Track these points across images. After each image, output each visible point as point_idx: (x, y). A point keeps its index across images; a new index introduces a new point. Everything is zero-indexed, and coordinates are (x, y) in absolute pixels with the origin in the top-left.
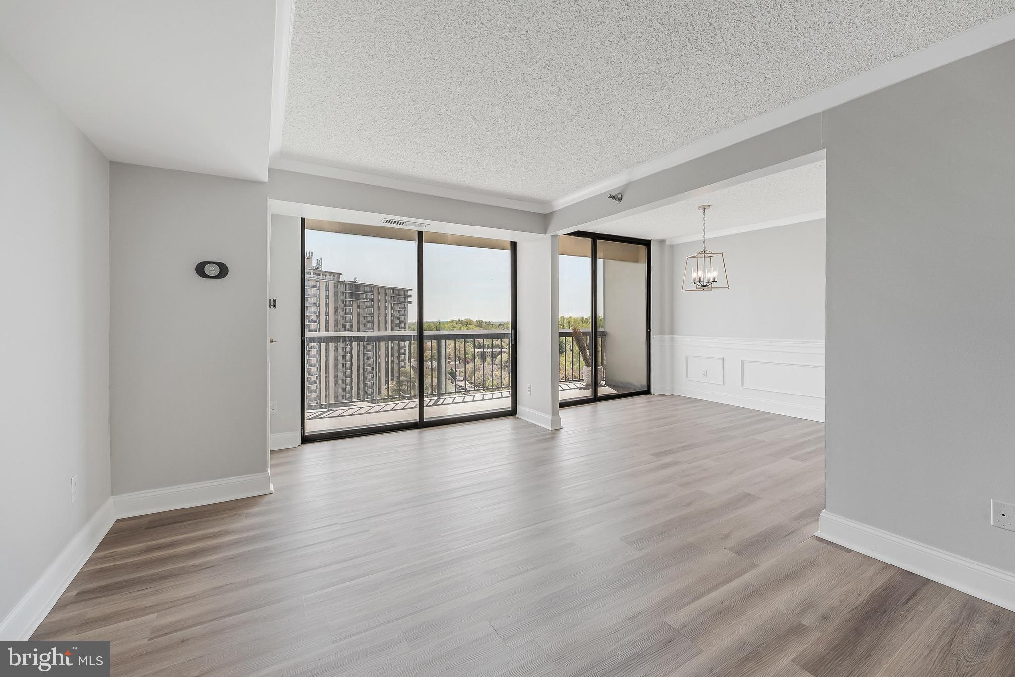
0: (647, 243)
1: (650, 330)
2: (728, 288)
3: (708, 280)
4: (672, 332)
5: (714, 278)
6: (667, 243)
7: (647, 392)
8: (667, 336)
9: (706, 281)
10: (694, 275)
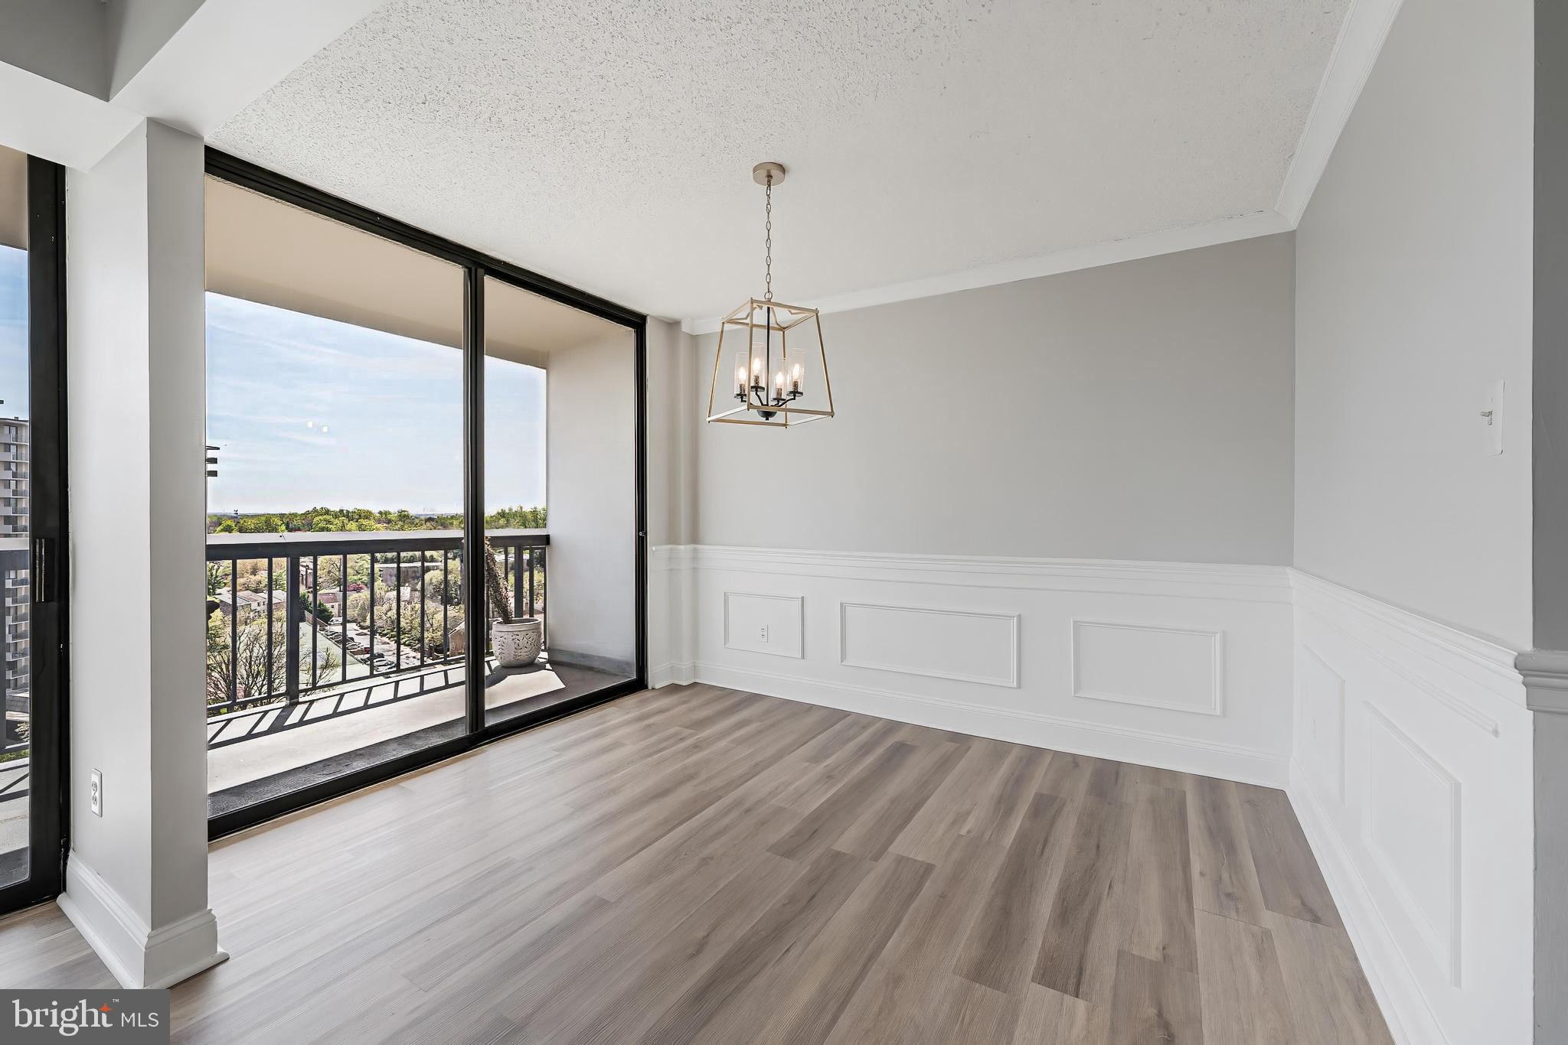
0: (636, 322)
1: (646, 533)
2: (832, 414)
3: (779, 392)
4: (695, 538)
5: (796, 385)
6: (685, 328)
7: (639, 684)
8: (682, 547)
9: (773, 395)
10: (742, 376)
